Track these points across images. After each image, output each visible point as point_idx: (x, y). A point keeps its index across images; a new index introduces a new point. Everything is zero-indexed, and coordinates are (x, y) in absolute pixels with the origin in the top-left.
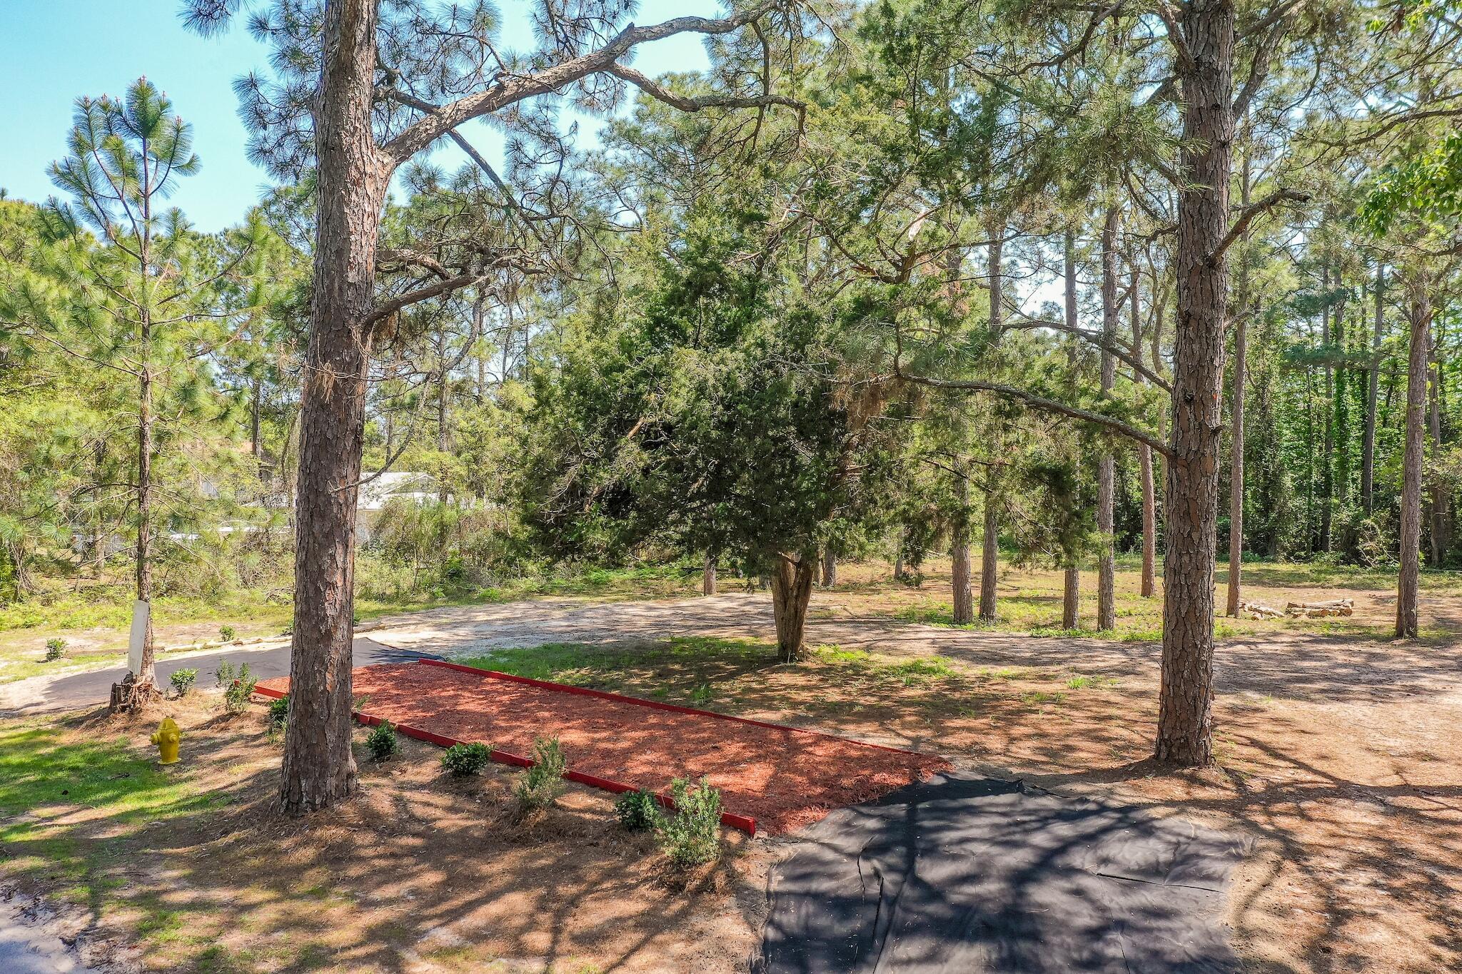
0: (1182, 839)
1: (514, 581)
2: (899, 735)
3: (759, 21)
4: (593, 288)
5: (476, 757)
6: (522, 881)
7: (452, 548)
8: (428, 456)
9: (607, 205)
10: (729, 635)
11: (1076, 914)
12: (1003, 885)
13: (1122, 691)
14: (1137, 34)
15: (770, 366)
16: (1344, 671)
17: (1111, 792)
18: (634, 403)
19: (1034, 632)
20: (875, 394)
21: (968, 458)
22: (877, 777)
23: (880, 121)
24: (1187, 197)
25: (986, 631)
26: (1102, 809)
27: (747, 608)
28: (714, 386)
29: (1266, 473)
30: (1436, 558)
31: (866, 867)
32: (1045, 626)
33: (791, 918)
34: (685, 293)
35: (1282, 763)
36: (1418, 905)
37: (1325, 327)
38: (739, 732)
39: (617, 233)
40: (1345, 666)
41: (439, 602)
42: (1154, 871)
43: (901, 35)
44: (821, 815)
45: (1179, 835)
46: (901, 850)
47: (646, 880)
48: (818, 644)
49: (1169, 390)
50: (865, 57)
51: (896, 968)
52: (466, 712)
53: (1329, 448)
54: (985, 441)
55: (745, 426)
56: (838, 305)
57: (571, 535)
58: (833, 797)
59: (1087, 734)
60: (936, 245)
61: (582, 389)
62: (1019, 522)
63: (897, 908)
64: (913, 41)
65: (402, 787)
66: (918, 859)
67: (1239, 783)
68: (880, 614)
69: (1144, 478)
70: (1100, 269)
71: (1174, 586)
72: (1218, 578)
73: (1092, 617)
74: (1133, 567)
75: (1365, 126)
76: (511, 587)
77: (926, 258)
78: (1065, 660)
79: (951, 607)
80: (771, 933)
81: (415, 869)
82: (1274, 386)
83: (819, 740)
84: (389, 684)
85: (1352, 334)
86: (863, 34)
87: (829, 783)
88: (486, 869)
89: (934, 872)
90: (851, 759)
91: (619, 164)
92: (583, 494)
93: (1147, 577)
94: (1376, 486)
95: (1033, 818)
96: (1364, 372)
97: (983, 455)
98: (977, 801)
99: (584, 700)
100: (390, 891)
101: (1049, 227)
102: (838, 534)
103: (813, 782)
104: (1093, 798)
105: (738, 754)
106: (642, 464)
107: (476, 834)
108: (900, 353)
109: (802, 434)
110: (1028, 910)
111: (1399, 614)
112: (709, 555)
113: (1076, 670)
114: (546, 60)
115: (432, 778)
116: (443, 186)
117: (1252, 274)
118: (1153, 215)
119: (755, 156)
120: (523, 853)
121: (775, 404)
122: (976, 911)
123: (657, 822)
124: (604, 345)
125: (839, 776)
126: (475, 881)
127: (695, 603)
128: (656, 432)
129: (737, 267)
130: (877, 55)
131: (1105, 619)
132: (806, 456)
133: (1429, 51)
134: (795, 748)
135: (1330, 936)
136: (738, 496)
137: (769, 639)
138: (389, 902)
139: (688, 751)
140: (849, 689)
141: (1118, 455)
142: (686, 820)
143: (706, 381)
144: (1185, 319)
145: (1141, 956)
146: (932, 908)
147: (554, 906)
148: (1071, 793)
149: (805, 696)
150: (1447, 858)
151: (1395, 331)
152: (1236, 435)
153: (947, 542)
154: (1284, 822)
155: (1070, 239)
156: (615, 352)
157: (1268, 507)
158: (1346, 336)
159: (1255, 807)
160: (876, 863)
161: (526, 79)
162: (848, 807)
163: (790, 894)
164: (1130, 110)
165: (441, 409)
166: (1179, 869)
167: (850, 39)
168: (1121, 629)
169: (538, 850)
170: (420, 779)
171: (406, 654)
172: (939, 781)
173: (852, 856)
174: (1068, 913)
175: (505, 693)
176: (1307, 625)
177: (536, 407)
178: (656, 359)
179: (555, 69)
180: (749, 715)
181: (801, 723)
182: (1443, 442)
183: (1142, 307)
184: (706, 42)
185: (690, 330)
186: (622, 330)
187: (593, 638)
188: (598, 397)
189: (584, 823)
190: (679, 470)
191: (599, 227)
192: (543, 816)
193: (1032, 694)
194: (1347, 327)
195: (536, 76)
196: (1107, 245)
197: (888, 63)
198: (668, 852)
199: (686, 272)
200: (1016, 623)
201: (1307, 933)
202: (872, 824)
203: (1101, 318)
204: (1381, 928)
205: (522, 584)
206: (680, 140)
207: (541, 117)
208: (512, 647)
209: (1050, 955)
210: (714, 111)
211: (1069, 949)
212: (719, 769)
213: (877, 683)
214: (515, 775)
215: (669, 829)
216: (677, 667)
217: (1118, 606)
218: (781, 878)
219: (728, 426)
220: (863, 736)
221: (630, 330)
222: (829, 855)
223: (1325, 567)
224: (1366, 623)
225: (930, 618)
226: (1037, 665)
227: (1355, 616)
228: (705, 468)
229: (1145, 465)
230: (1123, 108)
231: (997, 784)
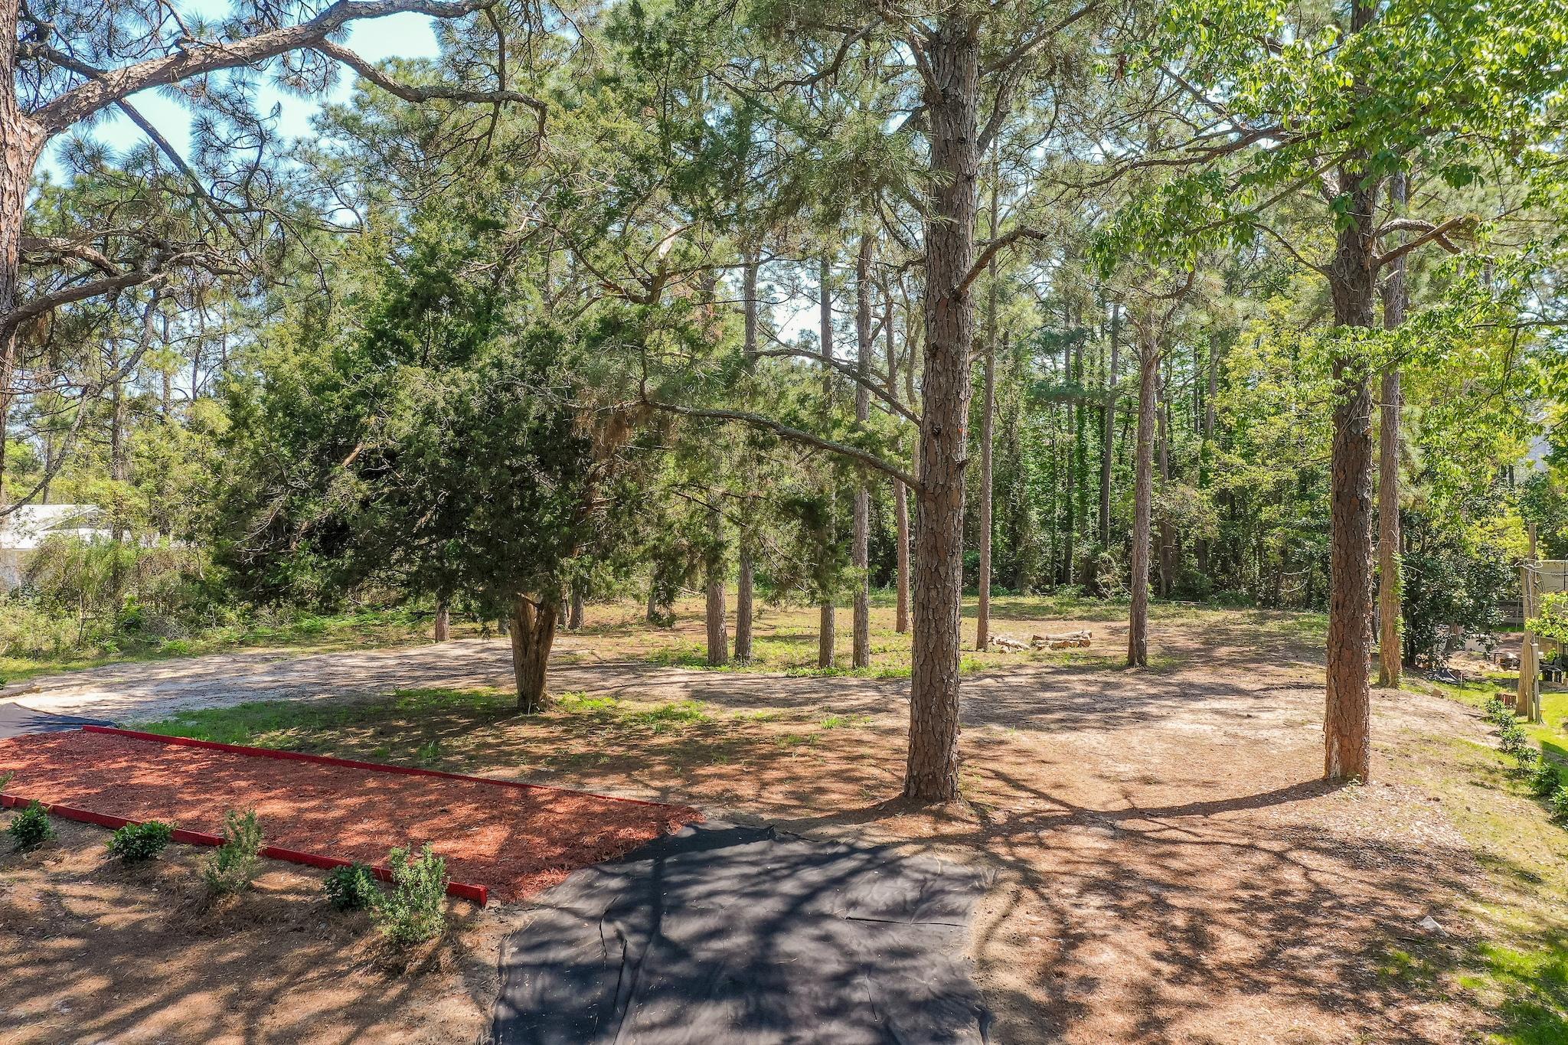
0: (928, 876)
1: (208, 632)
2: (647, 786)
3: (494, 9)
4: (303, 295)
5: (152, 838)
6: (207, 978)
7: (129, 593)
8: (95, 485)
9: (321, 201)
10: (462, 686)
11: (824, 961)
12: (751, 938)
13: (873, 729)
14: (888, 61)
15: (508, 388)
16: (1081, 700)
17: (861, 834)
18: (351, 426)
19: (790, 671)
20: (620, 422)
21: (721, 490)
22: (622, 833)
23: (629, 128)
24: (934, 229)
25: (741, 672)
26: (852, 851)
27: (483, 655)
28: (443, 409)
29: (1014, 507)
30: (1164, 589)
31: (609, 930)
32: (801, 665)
33: (525, 992)
34: (409, 304)
35: (1024, 794)
36: (1143, 923)
37: (1067, 364)
38: (472, 792)
39: (333, 234)
40: (1082, 696)
41: (112, 658)
42: (901, 911)
43: (651, 38)
44: (561, 877)
45: (927, 872)
46: (645, 908)
47: (359, 965)
48: (562, 692)
49: (917, 422)
50: (611, 57)
51: (638, 1036)
52: (142, 786)
53: (1071, 483)
54: (739, 474)
55: (478, 455)
56: (583, 325)
57: (274, 577)
58: (574, 857)
59: (840, 776)
60: (688, 265)
61: (289, 409)
62: (774, 558)
63: (641, 972)
64: (664, 46)
65: (56, 879)
66: (664, 917)
67: (984, 817)
68: (631, 657)
69: (898, 512)
70: (855, 298)
71: (923, 621)
72: (967, 612)
73: (847, 655)
74: (888, 602)
75: (1099, 169)
76: (204, 638)
77: (678, 278)
78: (819, 700)
79: (705, 649)
80: (503, 1012)
81: (72, 976)
82: (1020, 422)
83: (559, 796)
84: (42, 758)
85: (1091, 373)
86: (611, 33)
87: (568, 842)
88: (162, 968)
89: (679, 929)
90: (594, 815)
91: (334, 156)
92: (290, 530)
93: (901, 612)
94: (1113, 520)
95: (783, 865)
96: (1102, 409)
97: (738, 488)
98: (726, 851)
99: (289, 765)
100: (39, 1004)
101: (803, 252)
102: (582, 572)
103: (553, 842)
104: (843, 840)
105: (469, 816)
106: (360, 496)
107: (152, 929)
108: (645, 378)
109: (544, 465)
110: (775, 961)
111: (1131, 644)
112: (440, 598)
113: (830, 710)
114: (242, 29)
115: (95, 866)
116: (112, 167)
117: (1000, 308)
118: (905, 245)
119: (490, 157)
120: (211, 945)
121: (513, 431)
122: (723, 967)
123: (372, 898)
124: (316, 360)
125: (582, 834)
126: (145, 984)
127: (425, 651)
128: (377, 460)
129: (471, 279)
130: (626, 57)
131: (860, 655)
132: (547, 486)
133: (1155, 102)
134: (534, 807)
135: (1062, 960)
136: (473, 531)
137: (508, 689)
138: (36, 1017)
139: (412, 817)
140: (595, 739)
141: (872, 488)
142: (407, 894)
143: (435, 403)
144: (933, 352)
145: (887, 998)
146: (679, 968)
147: (248, 1004)
148: (822, 836)
149: (546, 749)
150: (1166, 877)
151: (1129, 370)
152: (985, 470)
153: (700, 580)
154: (1023, 852)
155: (825, 267)
156: (329, 369)
157: (1016, 540)
158: (1086, 374)
159: (998, 839)
160: (619, 925)
161: (215, 48)
162: (590, 867)
163: (525, 966)
164: (879, 136)
165: (115, 430)
166: (924, 906)
167: (597, 38)
168: (876, 665)
169: (229, 940)
170: (81, 868)
171: (67, 721)
172: (689, 832)
173: (594, 919)
174: (816, 961)
175: (192, 761)
176: (1050, 657)
177: (232, 429)
178: (376, 378)
179: (252, 40)
180: (483, 774)
181: (540, 779)
182: (1171, 478)
183: (897, 339)
184: (435, 25)
185: (417, 346)
186: (337, 344)
187: (303, 693)
188: (308, 419)
189: (286, 905)
190: (402, 503)
191: (308, 224)
192: (235, 901)
193: (785, 736)
194: (1087, 365)
195: (228, 45)
196: (861, 275)
197: (636, 67)
198: (385, 930)
199: (411, 282)
200: (772, 663)
201: (1042, 960)
202: (615, 883)
203: (857, 348)
204: (1108, 949)
205: (218, 635)
206: (404, 131)
207: (236, 94)
208: (202, 708)
209: (798, 1006)
210: (445, 104)
211: (817, 998)
212: (446, 834)
213: (625, 732)
214: (202, 857)
215: (387, 905)
216: (401, 723)
217: (873, 643)
218: (514, 949)
219: (459, 454)
220: (609, 789)
221: (348, 344)
222: (568, 920)
223: (1066, 600)
224: (1102, 654)
225: (683, 661)
226: (791, 706)
227: (1093, 647)
228: (434, 501)
229: (900, 499)
230: (872, 135)
231: (747, 832)
